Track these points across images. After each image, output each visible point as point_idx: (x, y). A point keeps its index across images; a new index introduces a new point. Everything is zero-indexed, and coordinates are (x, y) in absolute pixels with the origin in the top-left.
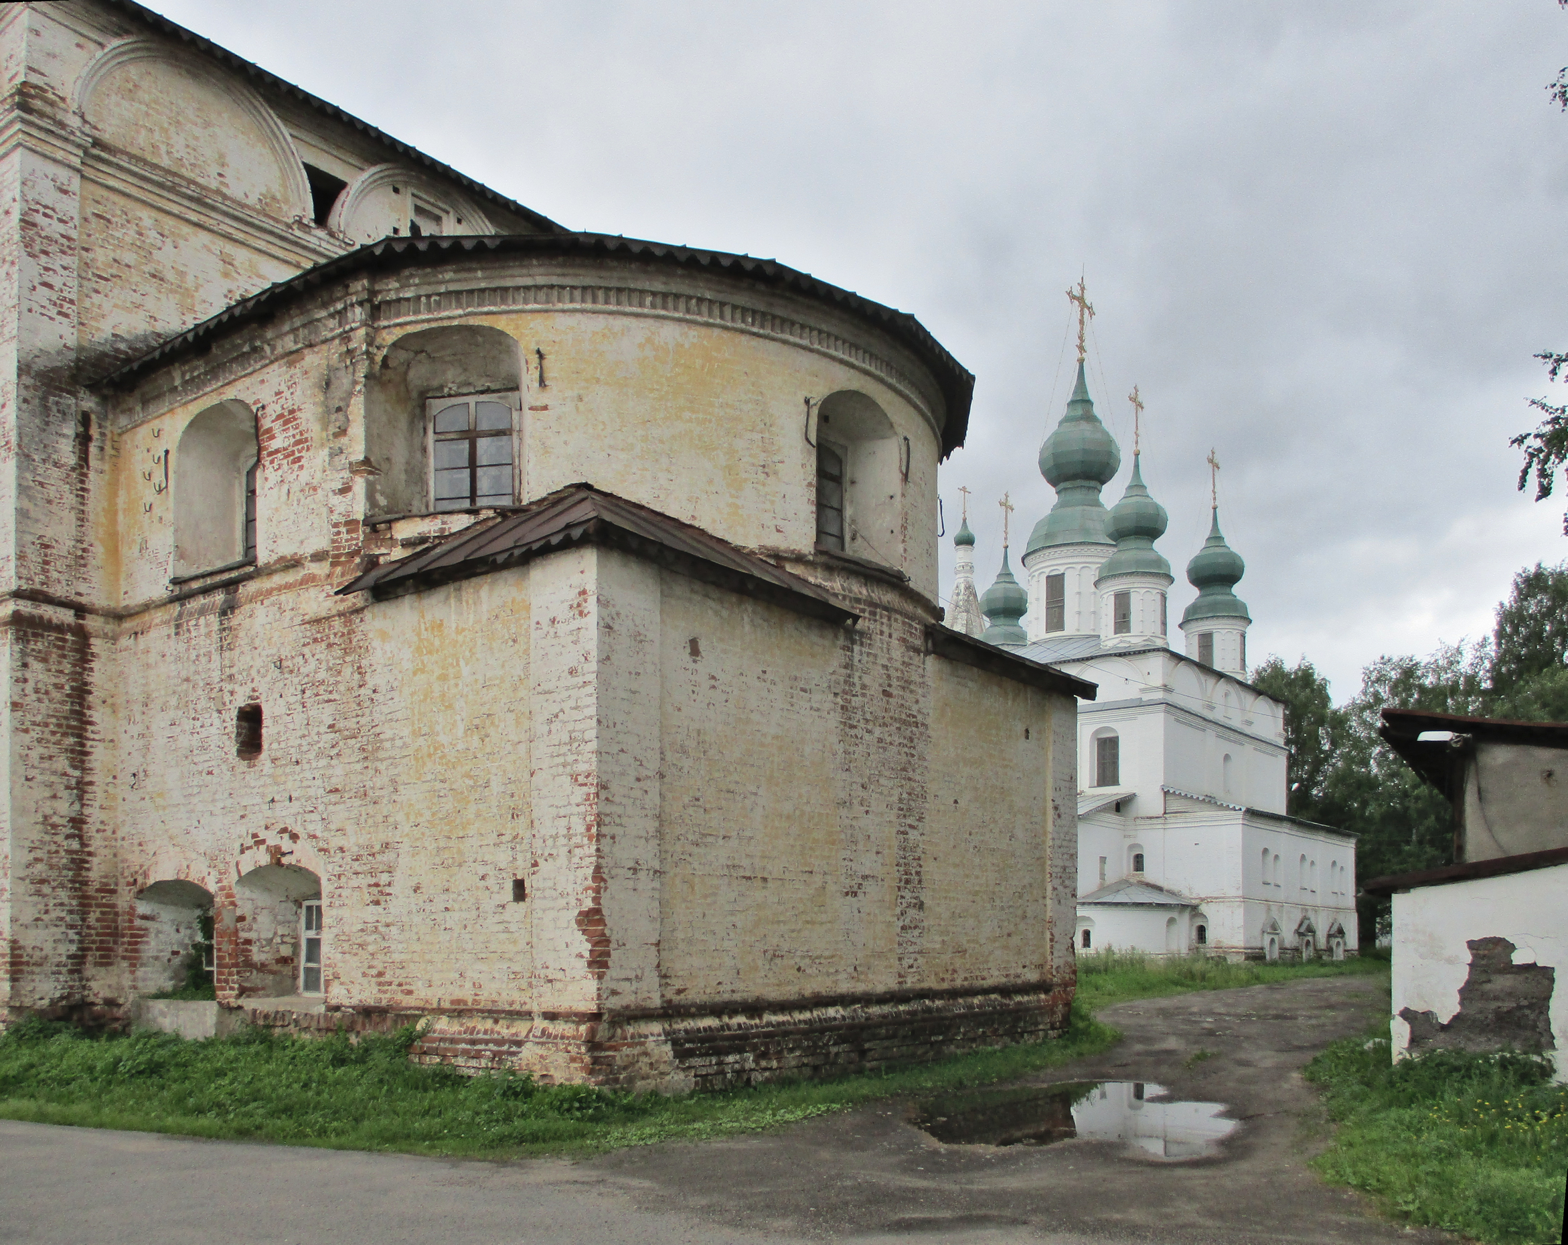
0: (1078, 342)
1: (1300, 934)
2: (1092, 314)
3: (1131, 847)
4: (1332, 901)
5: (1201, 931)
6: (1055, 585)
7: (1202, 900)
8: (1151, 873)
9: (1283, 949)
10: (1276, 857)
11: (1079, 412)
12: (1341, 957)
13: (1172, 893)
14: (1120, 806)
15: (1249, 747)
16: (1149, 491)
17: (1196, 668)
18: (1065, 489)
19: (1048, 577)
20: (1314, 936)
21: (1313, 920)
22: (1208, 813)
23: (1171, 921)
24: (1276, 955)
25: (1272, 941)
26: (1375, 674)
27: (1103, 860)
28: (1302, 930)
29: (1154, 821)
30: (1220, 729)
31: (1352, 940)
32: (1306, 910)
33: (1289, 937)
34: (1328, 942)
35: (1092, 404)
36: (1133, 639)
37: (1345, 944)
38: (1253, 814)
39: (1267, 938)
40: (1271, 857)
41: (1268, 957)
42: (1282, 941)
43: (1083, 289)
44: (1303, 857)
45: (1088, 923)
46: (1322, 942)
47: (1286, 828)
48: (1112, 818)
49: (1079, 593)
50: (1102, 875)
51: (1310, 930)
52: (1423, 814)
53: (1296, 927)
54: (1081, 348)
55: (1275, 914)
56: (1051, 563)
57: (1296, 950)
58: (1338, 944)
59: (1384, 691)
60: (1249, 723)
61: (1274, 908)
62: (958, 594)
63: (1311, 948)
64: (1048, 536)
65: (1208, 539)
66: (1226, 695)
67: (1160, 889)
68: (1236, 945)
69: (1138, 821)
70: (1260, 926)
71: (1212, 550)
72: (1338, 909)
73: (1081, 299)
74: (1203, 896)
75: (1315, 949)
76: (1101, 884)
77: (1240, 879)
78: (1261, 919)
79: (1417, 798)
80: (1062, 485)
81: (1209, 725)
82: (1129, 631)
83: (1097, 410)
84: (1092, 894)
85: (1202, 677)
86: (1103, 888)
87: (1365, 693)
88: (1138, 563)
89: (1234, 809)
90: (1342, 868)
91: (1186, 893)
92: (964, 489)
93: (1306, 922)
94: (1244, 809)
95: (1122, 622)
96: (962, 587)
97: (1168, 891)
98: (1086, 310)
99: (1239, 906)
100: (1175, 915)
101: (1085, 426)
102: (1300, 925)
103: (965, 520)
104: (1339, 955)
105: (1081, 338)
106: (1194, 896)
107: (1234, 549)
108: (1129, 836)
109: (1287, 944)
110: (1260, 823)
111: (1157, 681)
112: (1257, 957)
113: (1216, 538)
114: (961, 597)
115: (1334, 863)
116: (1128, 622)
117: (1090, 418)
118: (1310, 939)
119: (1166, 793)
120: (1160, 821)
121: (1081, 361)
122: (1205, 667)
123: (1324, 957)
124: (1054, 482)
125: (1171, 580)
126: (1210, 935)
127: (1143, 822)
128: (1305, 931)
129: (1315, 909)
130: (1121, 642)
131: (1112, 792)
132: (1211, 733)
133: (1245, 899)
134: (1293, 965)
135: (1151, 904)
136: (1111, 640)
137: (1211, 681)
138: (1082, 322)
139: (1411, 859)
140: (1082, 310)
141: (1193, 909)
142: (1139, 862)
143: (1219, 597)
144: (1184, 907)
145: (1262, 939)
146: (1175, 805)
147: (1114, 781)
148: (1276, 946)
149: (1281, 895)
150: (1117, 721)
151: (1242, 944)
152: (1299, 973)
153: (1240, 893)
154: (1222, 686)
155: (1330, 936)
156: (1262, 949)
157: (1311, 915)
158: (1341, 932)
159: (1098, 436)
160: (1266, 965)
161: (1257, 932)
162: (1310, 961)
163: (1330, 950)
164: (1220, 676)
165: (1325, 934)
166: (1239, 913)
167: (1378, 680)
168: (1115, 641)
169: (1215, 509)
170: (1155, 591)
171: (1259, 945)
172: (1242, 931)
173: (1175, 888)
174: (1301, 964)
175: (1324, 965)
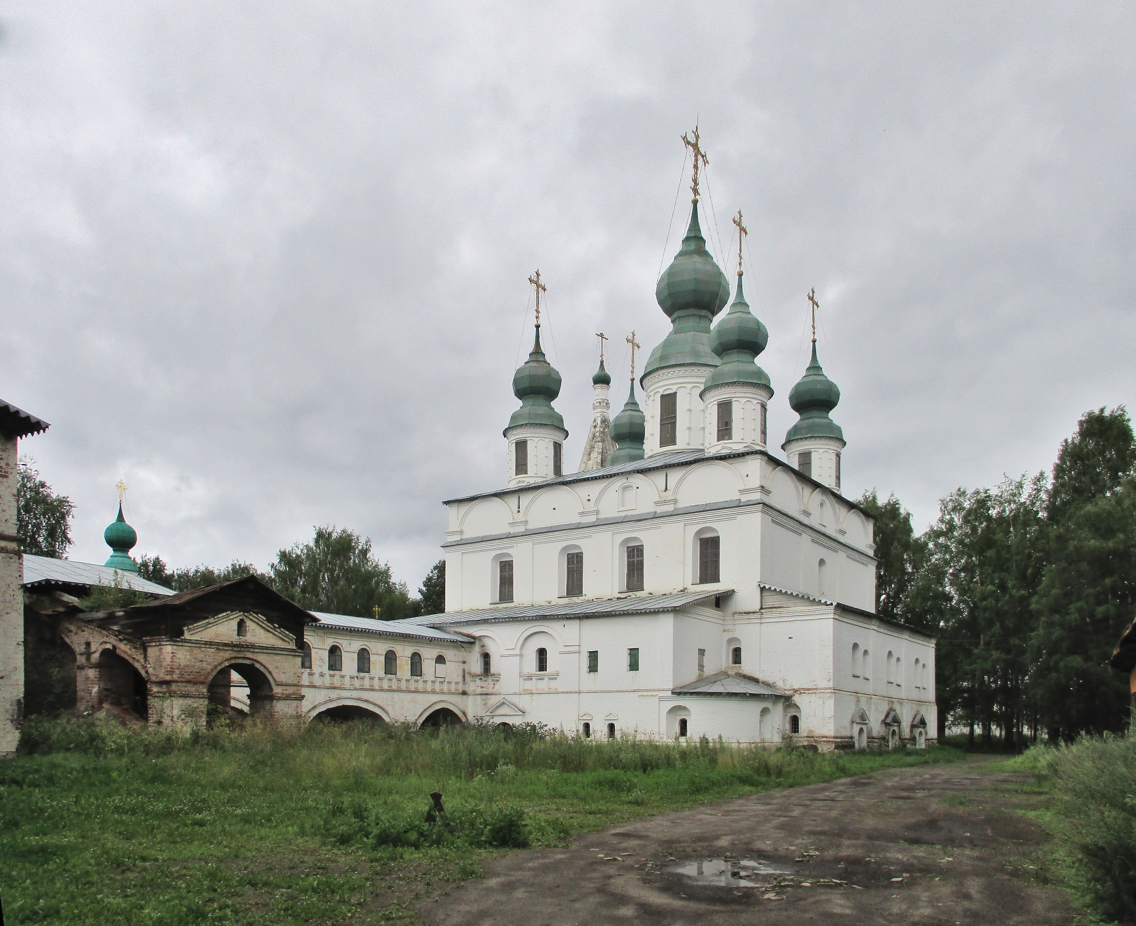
0: (692, 184)
1: (887, 725)
2: (706, 162)
3: (730, 641)
4: (915, 695)
5: (795, 721)
6: (669, 403)
7: (796, 691)
8: (748, 666)
9: (871, 738)
10: (866, 652)
11: (692, 246)
12: (923, 746)
13: (767, 684)
14: (720, 601)
15: (842, 555)
16: (751, 309)
17: (793, 475)
18: (679, 317)
19: (662, 396)
20: (899, 726)
21: (898, 711)
22: (801, 608)
23: (765, 711)
24: (864, 744)
25: (861, 730)
26: (950, 504)
27: (702, 652)
28: (888, 720)
29: (751, 616)
30: (814, 535)
31: (932, 730)
32: (893, 702)
33: (876, 726)
34: (911, 732)
35: (704, 242)
36: (734, 445)
37: (926, 734)
38: (843, 609)
39: (856, 728)
40: (860, 652)
41: (857, 745)
42: (870, 731)
43: (697, 137)
44: (890, 653)
45: (686, 713)
46: (906, 732)
47: (874, 626)
48: (711, 613)
49: (690, 410)
50: (701, 667)
51: (896, 721)
52: (990, 623)
53: (882, 717)
54: (696, 191)
55: (863, 705)
56: (664, 383)
57: (883, 738)
58: (921, 733)
59: (957, 520)
60: (843, 532)
61: (863, 699)
62: (595, 427)
63: (897, 737)
64: (662, 358)
65: (808, 369)
66: (822, 504)
67: (756, 681)
68: (826, 734)
69: (736, 617)
70: (849, 717)
71: (811, 378)
72: (920, 702)
73: (695, 146)
74: (796, 687)
75: (900, 738)
76: (700, 675)
77: (831, 671)
78: (850, 710)
79: (985, 609)
80: (675, 315)
81: (806, 530)
82: (730, 438)
83: (708, 247)
84: (689, 685)
85: (800, 486)
86: (701, 679)
87: (942, 521)
88: (739, 373)
89: (826, 604)
90: (924, 666)
91: (780, 684)
92: (602, 335)
93: (892, 714)
94: (834, 604)
95: (725, 430)
96: (599, 421)
97: (763, 683)
98: (699, 157)
99: (830, 697)
100: (768, 704)
101: (696, 259)
102: (887, 716)
103: (602, 362)
104: (921, 744)
105: (695, 181)
106: (788, 687)
107: (831, 378)
108: (728, 631)
109: (875, 733)
110: (850, 619)
111: (755, 481)
112: (845, 745)
113: (814, 367)
114: (597, 429)
115: (917, 661)
116: (730, 429)
117: (702, 252)
118: (896, 728)
119: (763, 589)
120: (756, 616)
121: (695, 202)
122: (803, 477)
123: (908, 746)
124: (669, 311)
125: (771, 393)
126: (803, 725)
127: (741, 617)
128: (891, 721)
129: (901, 701)
130: (723, 448)
131: (712, 588)
132: (806, 538)
133: (836, 690)
134: (880, 754)
135: (745, 694)
136: (715, 447)
137: (807, 490)
138: (696, 167)
139: (979, 661)
140: (696, 156)
141: (786, 700)
142: (737, 655)
143: (816, 420)
144: (777, 698)
145: (852, 728)
146: (770, 601)
147: (716, 579)
148: (865, 736)
149: (869, 688)
150: (716, 521)
151: (832, 734)
152: (886, 763)
153: (831, 684)
154: (817, 496)
155: (913, 726)
156: (851, 738)
157: (896, 706)
158: (923, 723)
159: (709, 267)
160: (854, 753)
161: (847, 722)
162: (896, 750)
163: (913, 739)
164: (816, 485)
165: (909, 724)
166: (830, 703)
167: (954, 509)
168: (718, 448)
169: (814, 341)
170: (755, 401)
171: (849, 735)
172: (832, 720)
173: (770, 680)
174: (888, 752)
175: (909, 754)
